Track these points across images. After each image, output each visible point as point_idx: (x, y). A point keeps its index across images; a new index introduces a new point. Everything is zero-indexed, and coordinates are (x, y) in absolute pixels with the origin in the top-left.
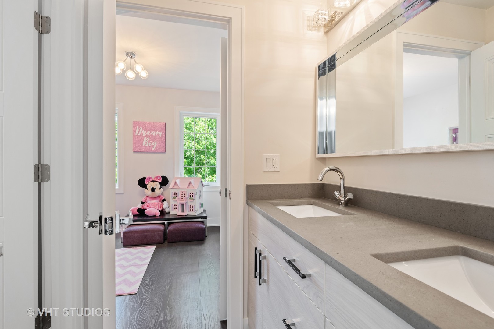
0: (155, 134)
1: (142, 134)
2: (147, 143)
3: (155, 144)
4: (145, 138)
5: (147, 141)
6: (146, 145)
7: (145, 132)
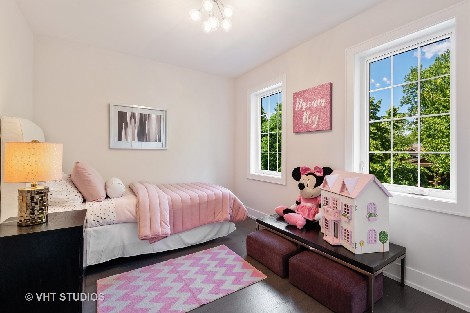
0: (316, 104)
1: (302, 107)
2: (308, 119)
3: (316, 119)
4: (305, 112)
5: (307, 117)
6: (306, 122)
7: (305, 103)
